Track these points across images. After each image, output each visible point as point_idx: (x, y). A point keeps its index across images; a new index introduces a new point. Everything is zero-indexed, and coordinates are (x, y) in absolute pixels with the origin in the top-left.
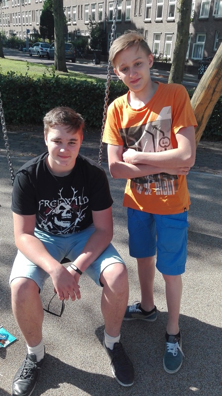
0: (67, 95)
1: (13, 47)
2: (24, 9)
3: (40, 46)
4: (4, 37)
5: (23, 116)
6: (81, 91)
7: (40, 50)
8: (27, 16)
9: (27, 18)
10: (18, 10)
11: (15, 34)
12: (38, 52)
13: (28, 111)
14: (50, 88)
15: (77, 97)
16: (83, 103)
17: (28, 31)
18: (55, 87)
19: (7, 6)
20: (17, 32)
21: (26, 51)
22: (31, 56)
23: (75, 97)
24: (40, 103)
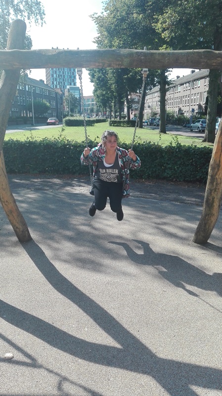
0: (185, 158)
1: (179, 125)
2: (193, 92)
3: (201, 122)
4: (173, 116)
5: (150, 173)
6: (197, 155)
7: (200, 126)
8: (195, 97)
9: (195, 99)
10: (188, 93)
11: (183, 113)
12: (199, 127)
13: (154, 170)
14: (173, 153)
15: (194, 159)
16: (198, 163)
17: (193, 110)
18: (177, 152)
19: (179, 90)
20: (185, 111)
21: (189, 127)
22: (192, 131)
23: (192, 159)
24: (164, 163)
